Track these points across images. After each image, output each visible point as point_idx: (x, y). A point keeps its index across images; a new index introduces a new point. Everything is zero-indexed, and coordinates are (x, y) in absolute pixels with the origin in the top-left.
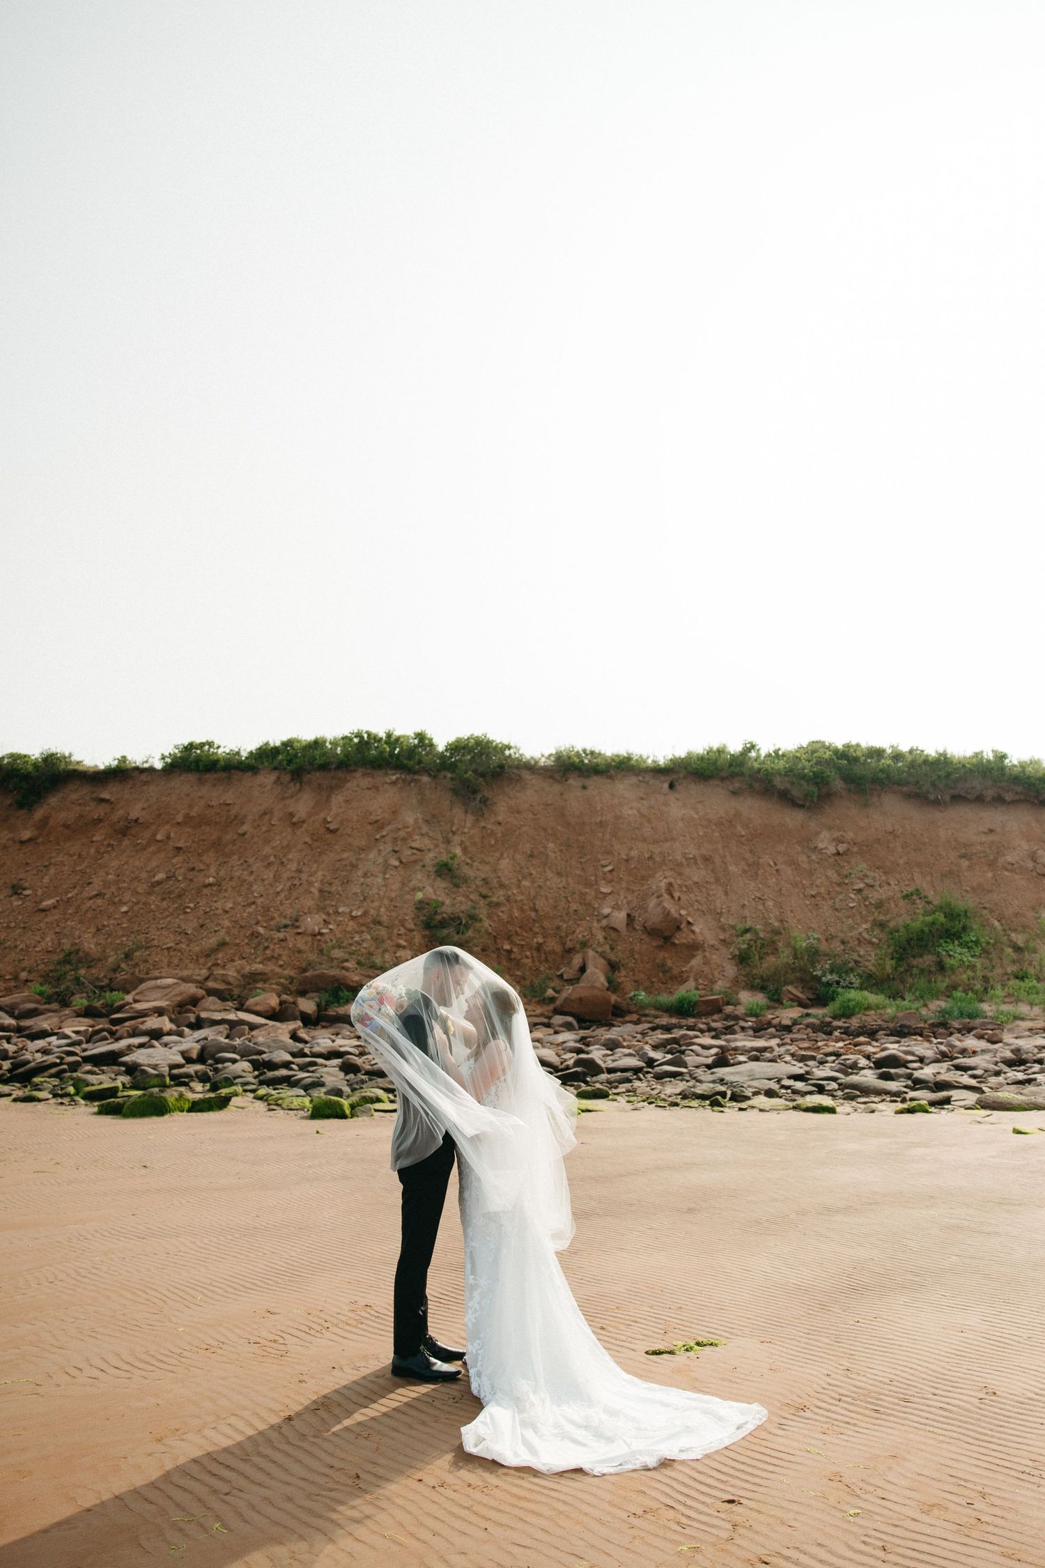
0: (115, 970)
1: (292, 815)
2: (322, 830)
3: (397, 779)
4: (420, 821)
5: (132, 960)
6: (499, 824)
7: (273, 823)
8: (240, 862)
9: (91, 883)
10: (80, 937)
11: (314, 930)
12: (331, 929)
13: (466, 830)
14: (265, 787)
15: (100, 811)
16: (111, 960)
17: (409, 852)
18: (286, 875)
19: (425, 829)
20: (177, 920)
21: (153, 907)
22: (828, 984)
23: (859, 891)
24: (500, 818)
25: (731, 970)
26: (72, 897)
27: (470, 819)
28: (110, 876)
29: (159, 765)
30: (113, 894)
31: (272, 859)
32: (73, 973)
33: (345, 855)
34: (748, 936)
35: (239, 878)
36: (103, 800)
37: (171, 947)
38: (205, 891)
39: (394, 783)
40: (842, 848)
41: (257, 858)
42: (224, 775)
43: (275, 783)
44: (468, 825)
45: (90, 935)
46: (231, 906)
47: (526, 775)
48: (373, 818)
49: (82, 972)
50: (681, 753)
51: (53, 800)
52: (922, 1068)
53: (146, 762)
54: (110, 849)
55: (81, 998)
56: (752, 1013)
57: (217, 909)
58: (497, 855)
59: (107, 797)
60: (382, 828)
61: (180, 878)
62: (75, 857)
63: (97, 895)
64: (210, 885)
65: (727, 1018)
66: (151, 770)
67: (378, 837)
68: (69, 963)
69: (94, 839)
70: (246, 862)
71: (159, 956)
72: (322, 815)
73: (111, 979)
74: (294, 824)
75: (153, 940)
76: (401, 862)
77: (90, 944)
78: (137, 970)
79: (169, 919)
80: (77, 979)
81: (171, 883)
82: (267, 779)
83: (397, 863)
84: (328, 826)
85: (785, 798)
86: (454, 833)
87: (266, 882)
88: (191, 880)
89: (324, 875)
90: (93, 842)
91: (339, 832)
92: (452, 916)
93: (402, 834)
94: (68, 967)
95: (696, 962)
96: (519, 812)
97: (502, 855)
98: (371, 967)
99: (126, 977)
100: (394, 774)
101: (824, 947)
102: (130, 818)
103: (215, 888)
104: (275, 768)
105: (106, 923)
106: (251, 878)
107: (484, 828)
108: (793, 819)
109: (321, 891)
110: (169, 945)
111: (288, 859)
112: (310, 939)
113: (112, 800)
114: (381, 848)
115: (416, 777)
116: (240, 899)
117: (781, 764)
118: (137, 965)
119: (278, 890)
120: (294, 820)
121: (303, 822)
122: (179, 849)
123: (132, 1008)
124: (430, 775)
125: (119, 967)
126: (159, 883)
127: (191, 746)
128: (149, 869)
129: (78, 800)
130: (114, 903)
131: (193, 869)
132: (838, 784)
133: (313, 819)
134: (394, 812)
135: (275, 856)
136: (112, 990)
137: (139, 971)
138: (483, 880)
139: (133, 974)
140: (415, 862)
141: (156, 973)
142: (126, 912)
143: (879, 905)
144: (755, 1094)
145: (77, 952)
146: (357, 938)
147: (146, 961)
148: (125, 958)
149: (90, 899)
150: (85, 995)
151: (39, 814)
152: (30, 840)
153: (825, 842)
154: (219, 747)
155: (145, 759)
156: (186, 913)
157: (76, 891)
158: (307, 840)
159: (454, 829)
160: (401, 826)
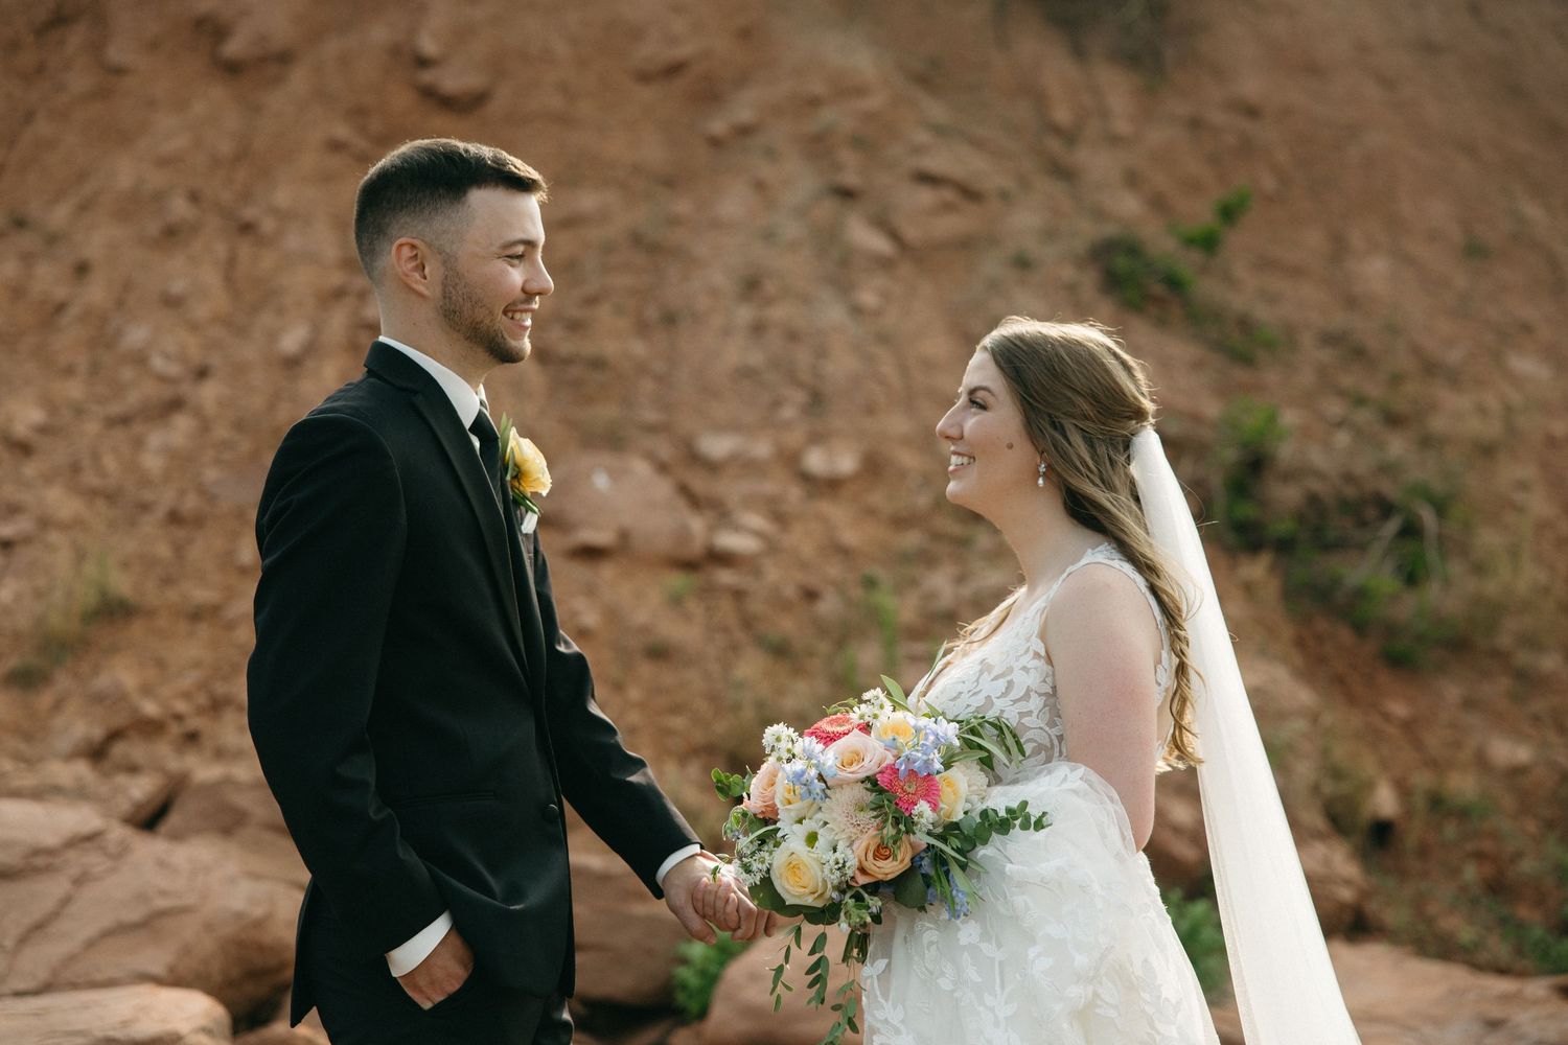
1: (212, 28)
2: (401, 99)
4: (895, 77)
17: (926, 196)
18: (301, 282)
19: (937, 111)
27: (1117, 91)
31: (180, 208)
41: (84, 207)
48: (651, 51)
60: (710, 95)
67: (716, 131)
72: (379, 34)
74: (234, 66)
76: (894, 236)
83: (878, 243)
84: (427, 77)
93: (835, 118)
106: (96, 292)
111: (276, 212)
116: (74, 389)
120: (233, 48)
121: (285, 58)
133: (332, 47)
134: (742, 33)
135: (189, 196)
140: (966, 245)
158: (342, 131)
159: (1062, 115)
160: (817, 87)
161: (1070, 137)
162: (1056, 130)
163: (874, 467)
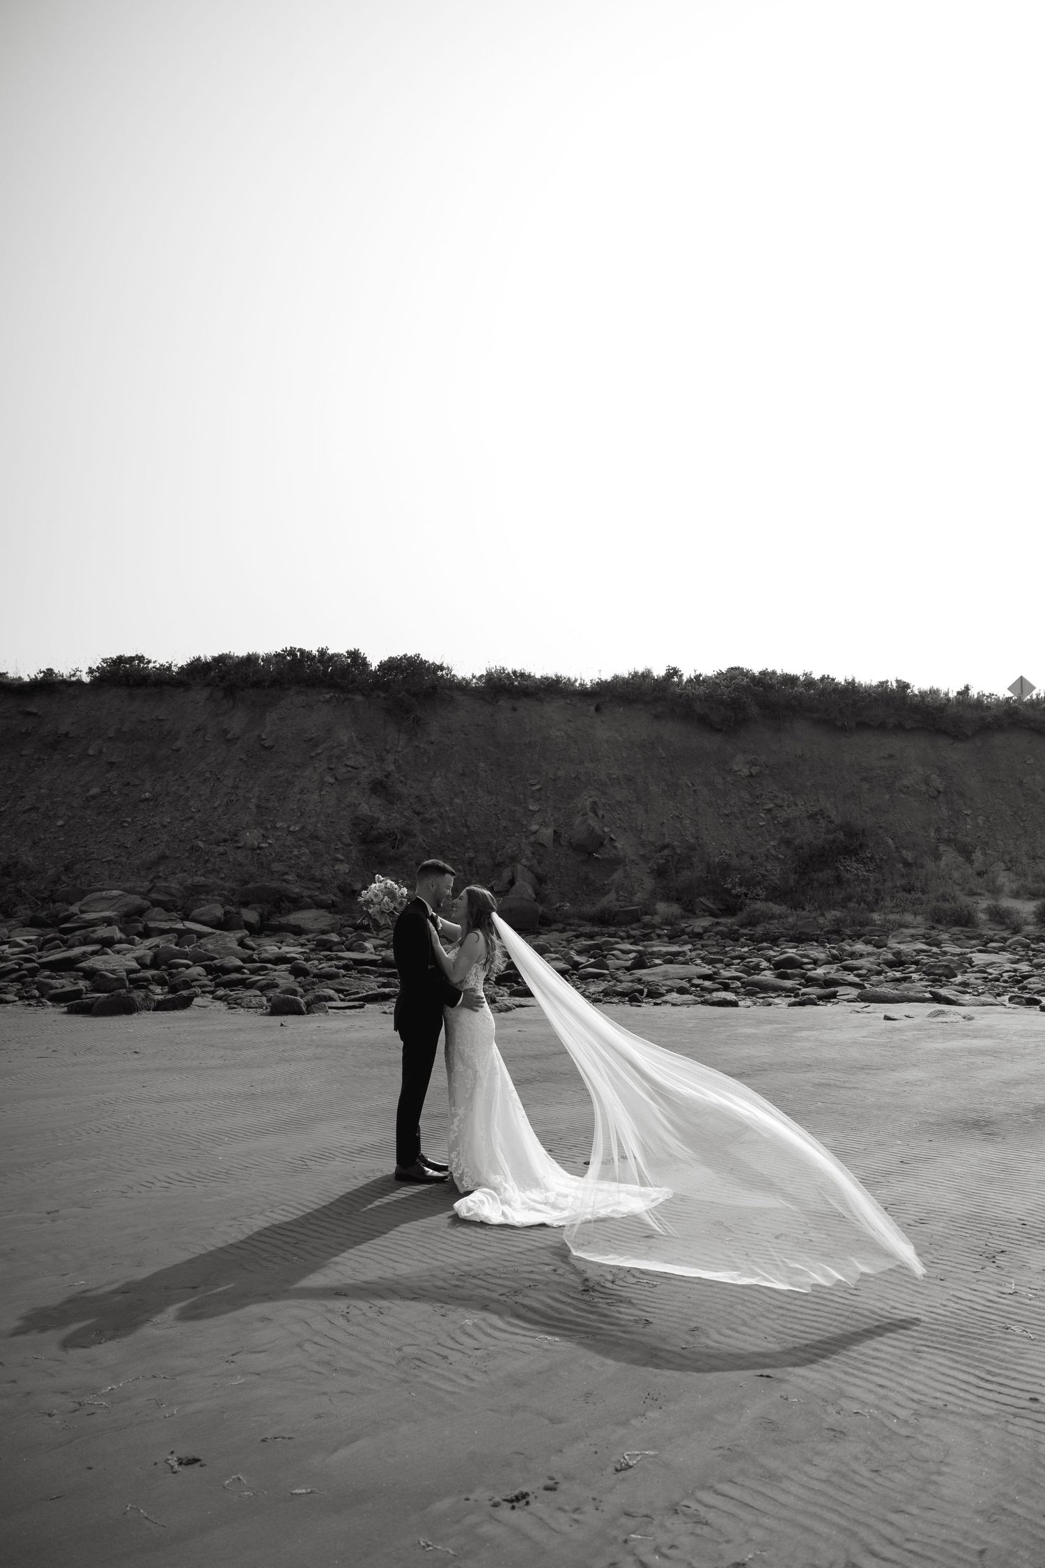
0: (55, 883)
1: (226, 732)
2: (257, 747)
3: (331, 697)
4: (355, 739)
5: (72, 872)
6: (432, 743)
7: (207, 739)
8: (176, 777)
9: (24, 797)
10: (16, 851)
11: (253, 844)
12: (269, 844)
13: (399, 749)
14: (198, 703)
15: (28, 725)
16: (50, 872)
17: (344, 770)
18: (222, 791)
19: (359, 747)
20: (115, 834)
21: (89, 821)
22: (738, 896)
23: (769, 810)
24: (433, 738)
25: (649, 883)
26: (5, 811)
27: (403, 738)
28: (43, 791)
29: (86, 679)
30: (47, 807)
31: (208, 775)
32: (13, 885)
33: (281, 772)
34: (666, 852)
35: (176, 793)
36: (30, 714)
37: (111, 860)
38: (142, 806)
39: (328, 702)
40: (755, 770)
41: (192, 774)
42: (155, 690)
43: (207, 699)
44: (401, 744)
45: (27, 848)
46: (169, 820)
48: (307, 735)
49: (23, 884)
50: (607, 676)
52: (815, 969)
53: (74, 675)
54: (41, 763)
55: (26, 909)
56: (668, 922)
57: (155, 823)
58: (430, 773)
59: (35, 711)
60: (316, 745)
61: (115, 793)
62: (5, 771)
63: (32, 808)
64: (146, 800)
65: (645, 926)
66: (79, 683)
67: (312, 754)
68: (8, 875)
69: (24, 752)
70: (181, 777)
71: (99, 869)
72: (257, 732)
73: (52, 891)
74: (229, 741)
75: (93, 853)
76: (336, 779)
77: (28, 857)
78: (78, 882)
79: (106, 833)
80: (18, 891)
81: (107, 797)
82: (199, 695)
83: (332, 780)
84: (262, 743)
85: (705, 723)
86: (388, 752)
87: (203, 798)
88: (127, 795)
89: (260, 791)
90: (22, 756)
91: (274, 749)
92: (388, 832)
93: (337, 752)
94: (7, 879)
95: (617, 876)
96: (450, 732)
97: (435, 773)
98: (310, 880)
99: (67, 889)
100: (327, 693)
101: (735, 862)
102: (59, 732)
103: (151, 804)
104: (208, 685)
105: (42, 837)
106: (188, 794)
107: (417, 746)
108: (710, 742)
109: (258, 807)
110: (109, 858)
111: (224, 776)
112: (249, 852)
113: (40, 713)
114: (316, 765)
115: (350, 696)
116: (178, 814)
117: (701, 690)
118: (77, 877)
119: (215, 805)
120: (229, 736)
121: (238, 738)
122: (112, 764)
123: (80, 918)
124: (363, 695)
125: (59, 879)
126: (94, 797)
127: (119, 660)
128: (82, 783)
129: (3, 713)
130: (50, 817)
131: (128, 784)
132: (754, 710)
133: (247, 736)
134: (328, 730)
135: (211, 772)
136: (54, 902)
137: (81, 884)
138: (417, 797)
139: (74, 886)
140: (351, 779)
141: (98, 885)
142: (62, 826)
143: (787, 824)
144: (669, 991)
145: (16, 864)
146: (296, 852)
147: (88, 874)
148: (66, 870)
149: (24, 813)
150: (27, 906)
153: (740, 765)
154: (149, 662)
155: (73, 673)
156: (124, 826)
157: (8, 805)
158: (242, 757)
159: (387, 748)
160: (335, 745)
162: (386, 750)
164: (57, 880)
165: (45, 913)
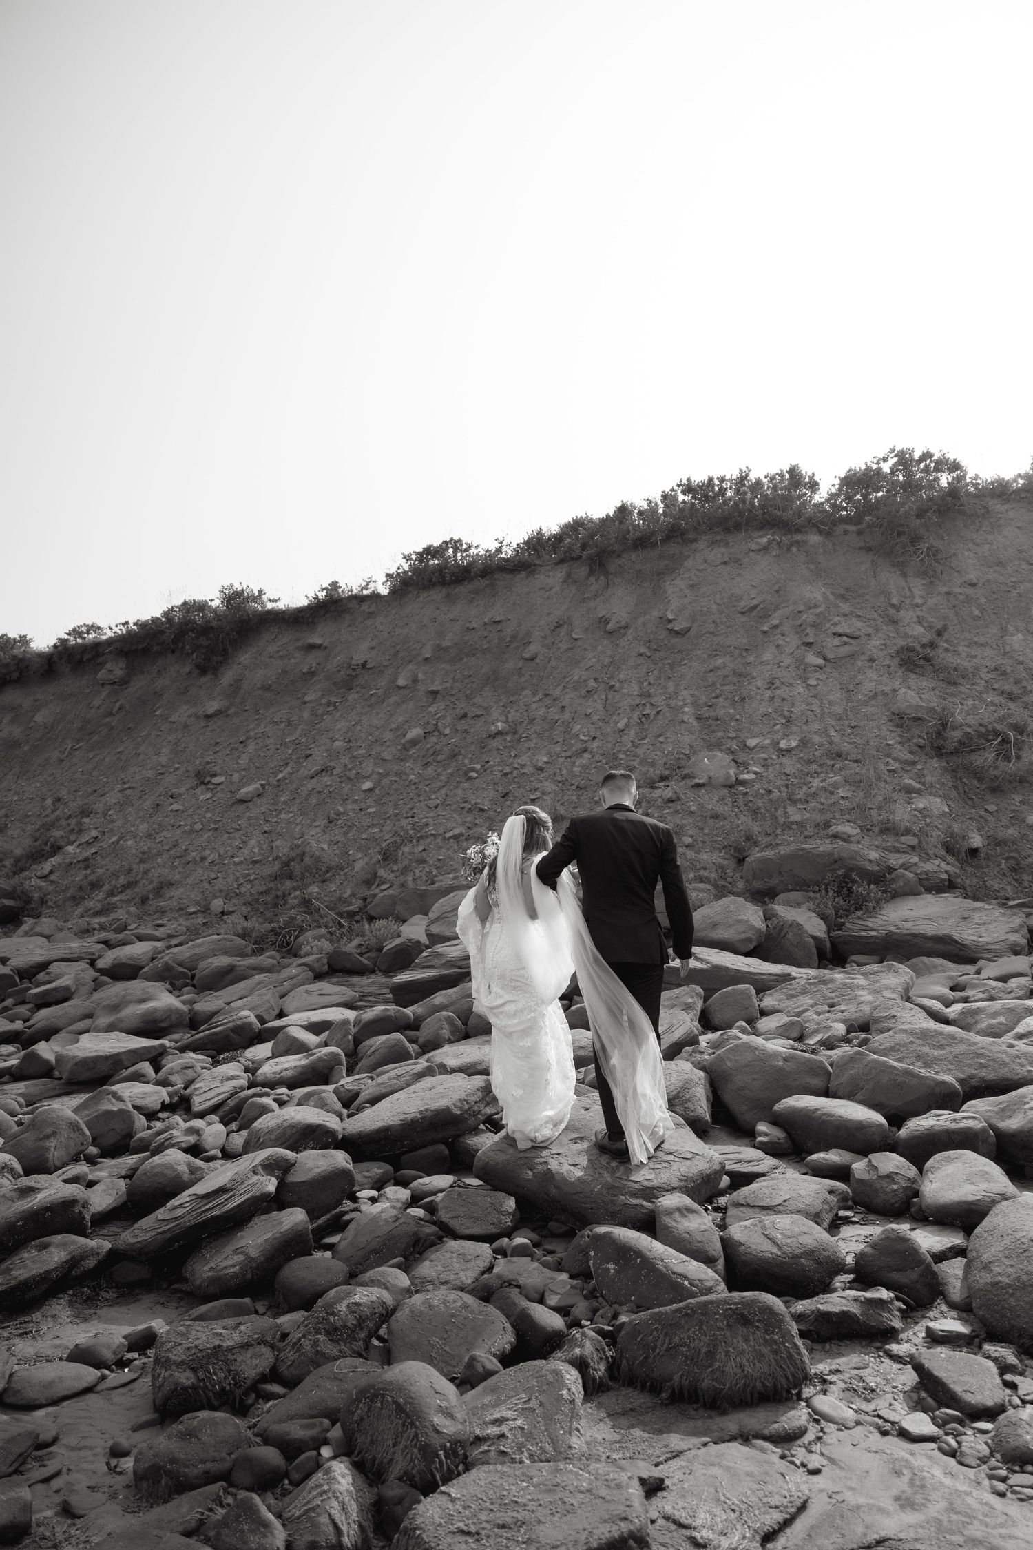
0: (368, 883)
1: (604, 621)
2: (662, 634)
3: (769, 542)
4: (831, 597)
5: (396, 862)
7: (575, 636)
8: (537, 698)
9: (311, 755)
10: (303, 835)
14: (550, 589)
15: (311, 661)
16: (358, 866)
17: (837, 641)
18: (626, 703)
19: (845, 608)
20: (459, 791)
21: (412, 777)
26: (284, 778)
28: (337, 744)
29: (384, 591)
30: (346, 766)
31: (592, 683)
32: (297, 893)
33: (719, 662)
35: (544, 719)
36: (312, 647)
37: (461, 834)
38: (494, 744)
39: (765, 549)
41: (564, 688)
42: (481, 583)
43: (564, 582)
45: (318, 830)
46: (545, 759)
47: (997, 506)
48: (745, 603)
49: (314, 889)
51: (245, 657)
53: (366, 587)
54: (331, 708)
55: (319, 938)
57: (523, 766)
59: (318, 641)
60: (765, 616)
61: (447, 731)
62: (283, 725)
63: (323, 770)
64: (499, 733)
66: (375, 596)
67: (765, 628)
68: (290, 877)
69: (307, 698)
70: (547, 695)
71: (443, 850)
72: (656, 613)
73: (365, 899)
74: (611, 633)
75: (427, 825)
76: (825, 658)
77: (320, 844)
78: (410, 878)
79: (443, 791)
80: (306, 903)
81: (434, 739)
82: (552, 577)
83: (820, 661)
84: (670, 626)
87: (595, 718)
88: (465, 731)
89: (692, 695)
90: (305, 703)
91: (692, 633)
92: (983, 730)
93: (808, 617)
94: (288, 884)
99: (391, 892)
100: (762, 536)
102: (354, 662)
103: (508, 738)
104: (562, 561)
105: (341, 809)
106: (567, 716)
107: (949, 593)
109: (699, 719)
110: (456, 831)
111: (620, 681)
113: (325, 644)
114: (780, 642)
115: (798, 537)
116: (558, 749)
118: (406, 870)
119: (621, 725)
120: (609, 627)
121: (626, 627)
122: (434, 693)
124: (820, 532)
125: (375, 875)
126: (414, 742)
127: (429, 552)
128: (394, 726)
129: (278, 652)
130: (349, 779)
131: (465, 716)
133: (641, 620)
134: (777, 591)
135: (595, 679)
136: (371, 919)
137: (414, 880)
139: (403, 885)
140: (852, 656)
141: (447, 880)
142: (370, 790)
145: (302, 856)
147: (423, 861)
148: (384, 859)
149: (312, 778)
150: (323, 931)
151: (228, 677)
152: (218, 713)
154: (470, 547)
155: (364, 584)
156: (470, 778)
157: (289, 769)
158: (642, 650)
159: (895, 601)
160: (801, 608)
161: (898, 608)
162: (893, 606)
163: (804, 743)
164: (371, 879)
165: (355, 942)
